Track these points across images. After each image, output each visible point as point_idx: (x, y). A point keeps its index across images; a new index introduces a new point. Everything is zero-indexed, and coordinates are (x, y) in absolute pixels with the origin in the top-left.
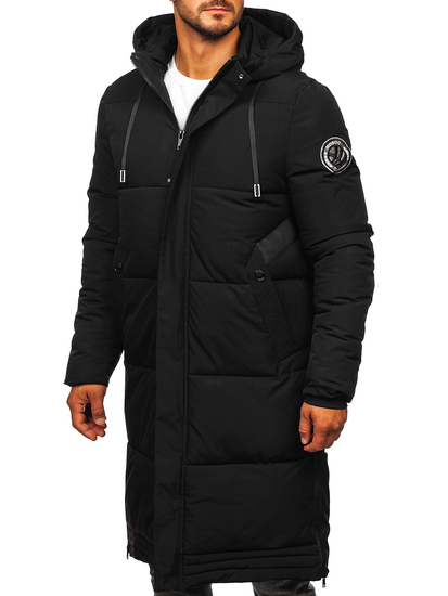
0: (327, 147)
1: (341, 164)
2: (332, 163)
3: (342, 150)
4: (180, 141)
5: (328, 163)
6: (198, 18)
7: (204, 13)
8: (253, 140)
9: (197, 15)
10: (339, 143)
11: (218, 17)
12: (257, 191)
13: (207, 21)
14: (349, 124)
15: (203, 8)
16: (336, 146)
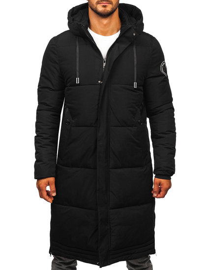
4: (104, 64)
6: (96, 8)
7: (99, 5)
9: (95, 6)
11: (105, 6)
13: (100, 8)
15: (98, 3)
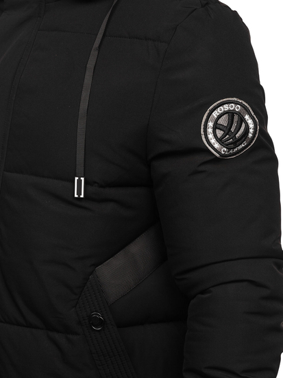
0: (215, 114)
1: (237, 142)
2: (219, 140)
3: (242, 120)
5: (212, 141)
8: (84, 105)
10: (238, 108)
12: (79, 188)
14: (266, 79)
16: (231, 114)
